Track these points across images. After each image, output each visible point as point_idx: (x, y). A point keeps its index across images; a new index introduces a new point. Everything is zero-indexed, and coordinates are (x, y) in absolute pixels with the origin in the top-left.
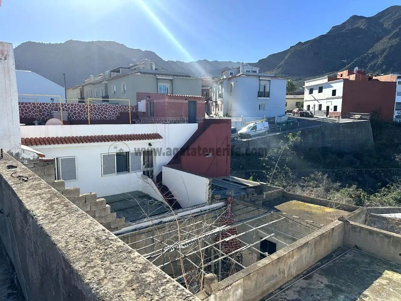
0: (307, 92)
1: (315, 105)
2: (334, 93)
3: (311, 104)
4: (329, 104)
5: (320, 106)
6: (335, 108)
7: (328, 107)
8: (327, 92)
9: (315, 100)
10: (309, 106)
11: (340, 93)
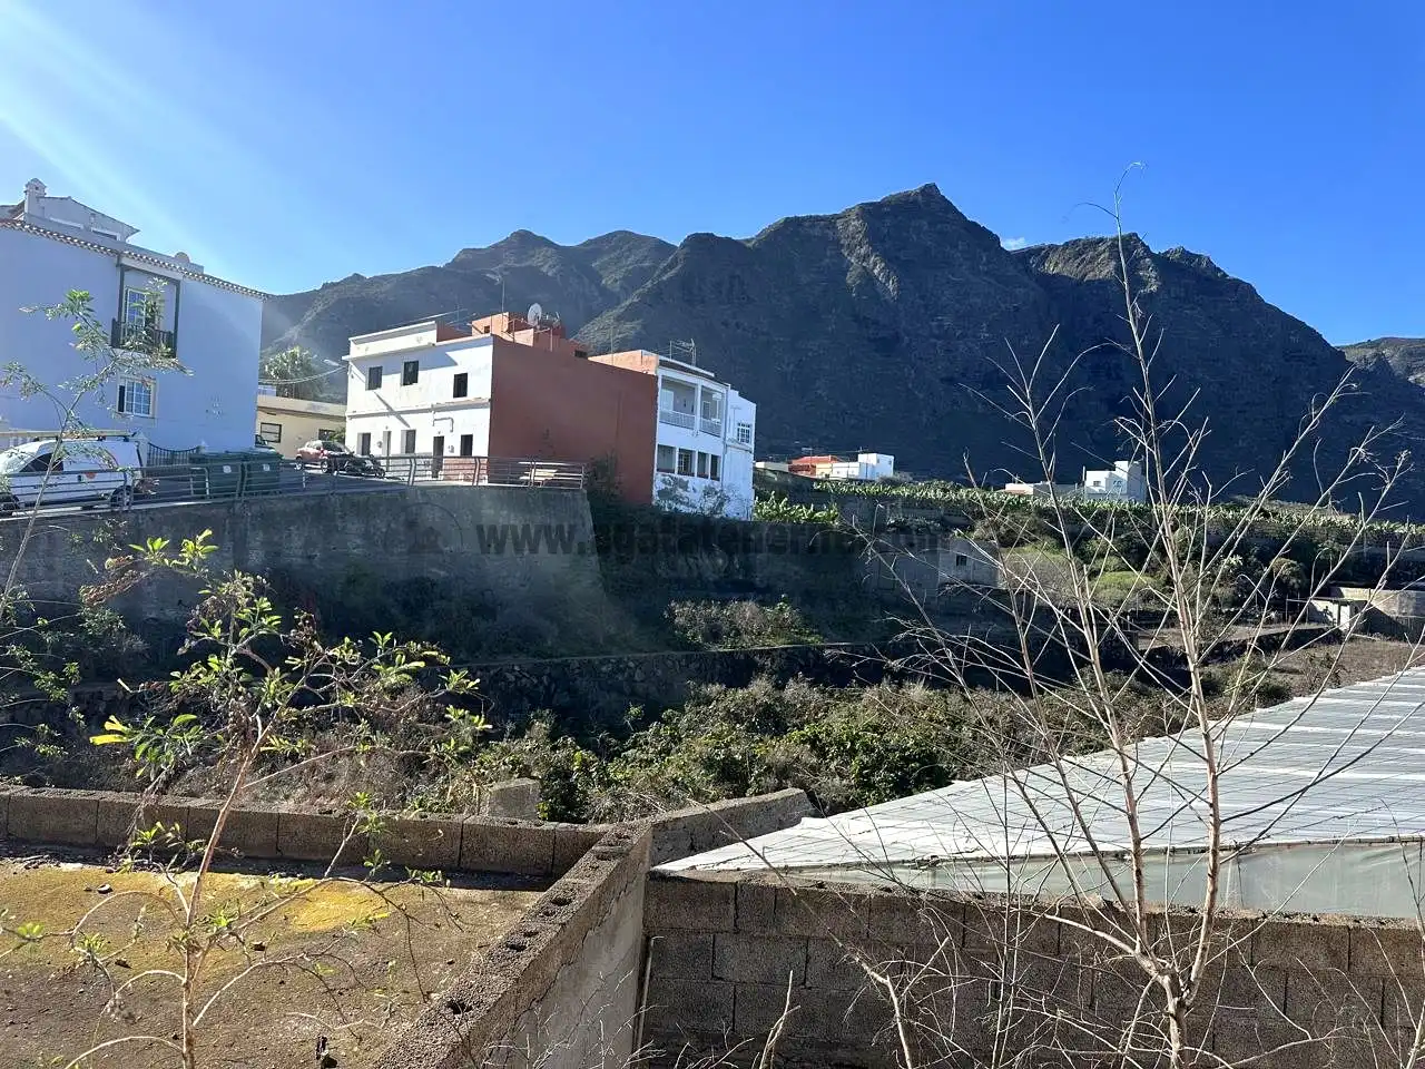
0: (357, 382)
1: (389, 433)
2: (461, 385)
3: (376, 428)
4: (442, 429)
5: (411, 436)
6: (467, 441)
7: (439, 442)
8: (435, 383)
9: (391, 412)
10: (366, 438)
11: (481, 387)
